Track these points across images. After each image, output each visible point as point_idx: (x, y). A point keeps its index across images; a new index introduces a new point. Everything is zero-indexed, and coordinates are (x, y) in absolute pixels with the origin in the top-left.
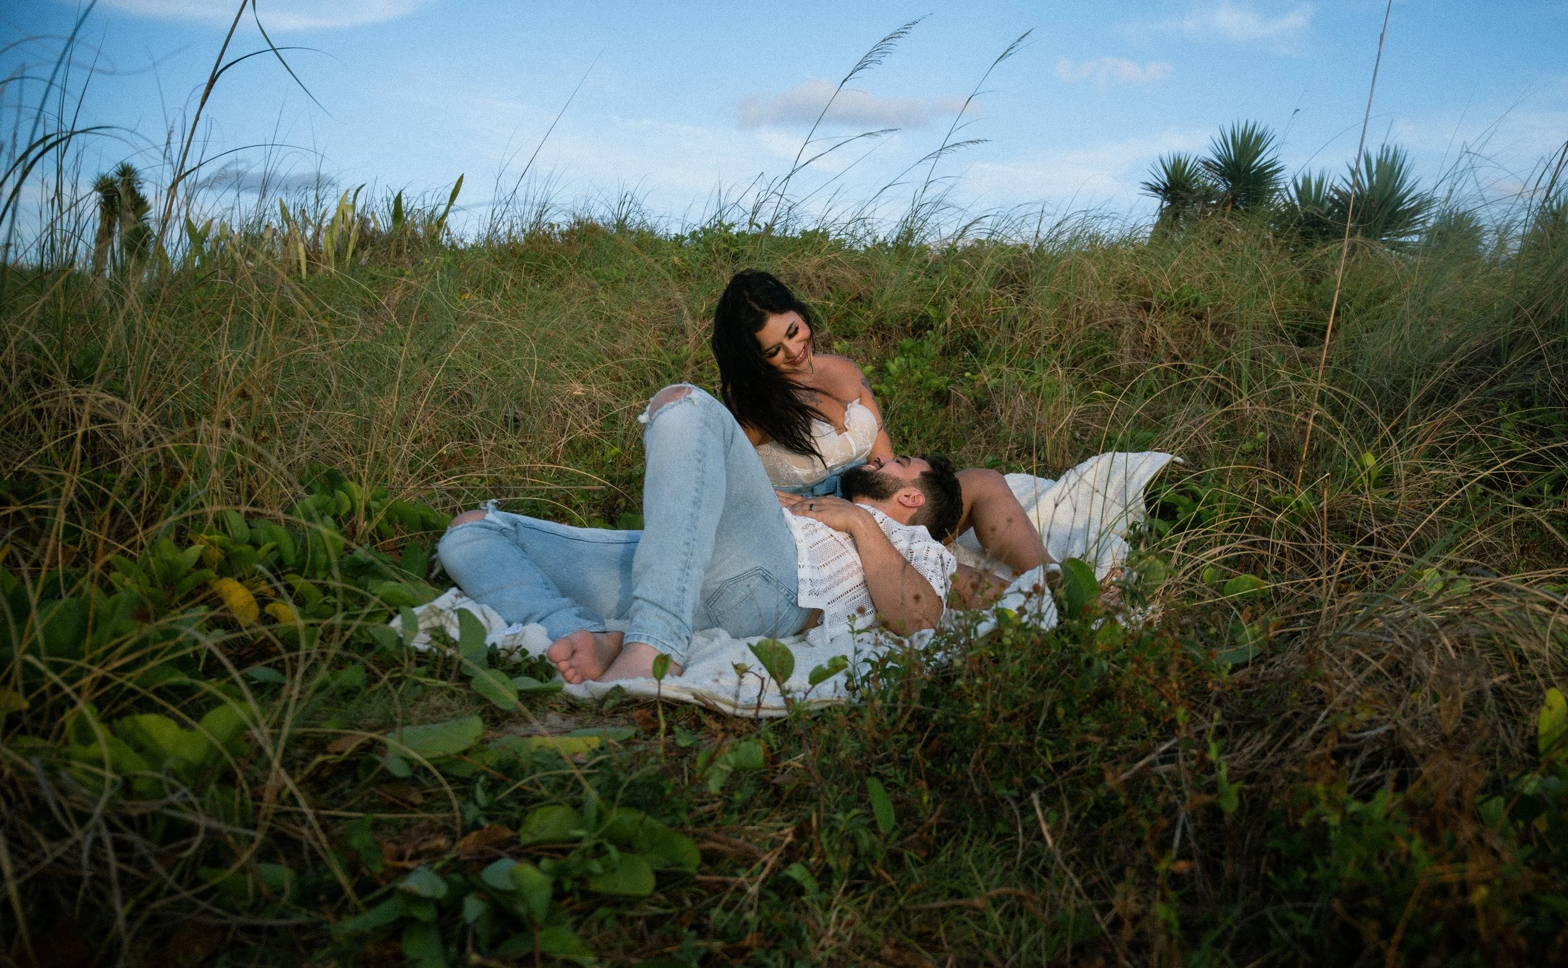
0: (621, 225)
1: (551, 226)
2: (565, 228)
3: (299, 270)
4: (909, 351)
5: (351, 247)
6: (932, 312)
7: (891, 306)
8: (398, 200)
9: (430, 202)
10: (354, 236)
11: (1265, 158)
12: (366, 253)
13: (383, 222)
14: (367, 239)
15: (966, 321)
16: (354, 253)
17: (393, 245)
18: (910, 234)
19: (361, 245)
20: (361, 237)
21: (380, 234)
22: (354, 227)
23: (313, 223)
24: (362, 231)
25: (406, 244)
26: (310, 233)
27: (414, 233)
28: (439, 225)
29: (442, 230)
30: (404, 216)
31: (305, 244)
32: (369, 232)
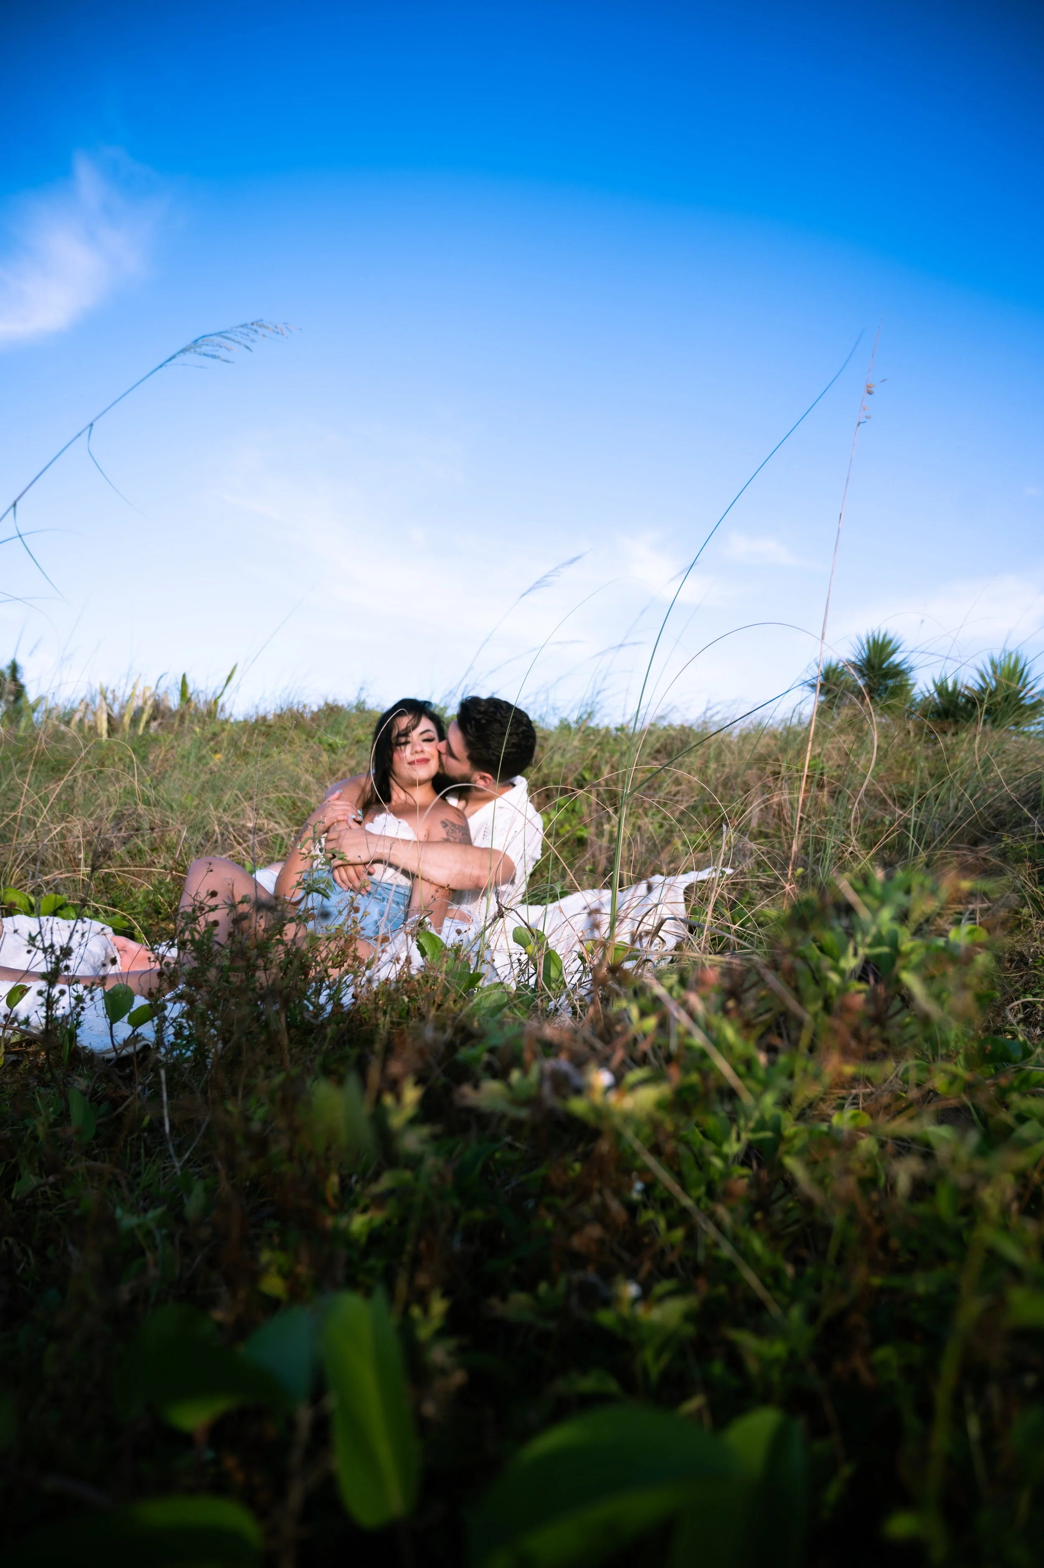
0: (359, 705)
1: (304, 706)
2: (315, 709)
3: (102, 735)
5: (145, 717)
8: (184, 683)
10: (148, 710)
11: (897, 658)
12: (154, 725)
13: (174, 702)
14: (158, 711)
16: (148, 723)
17: (179, 717)
18: (591, 715)
19: (153, 718)
20: (154, 711)
21: (170, 710)
22: (150, 703)
23: (120, 699)
24: (156, 706)
25: (187, 717)
26: (116, 708)
27: (196, 709)
28: (216, 702)
29: (219, 709)
30: (189, 695)
31: (109, 715)
32: (162, 707)
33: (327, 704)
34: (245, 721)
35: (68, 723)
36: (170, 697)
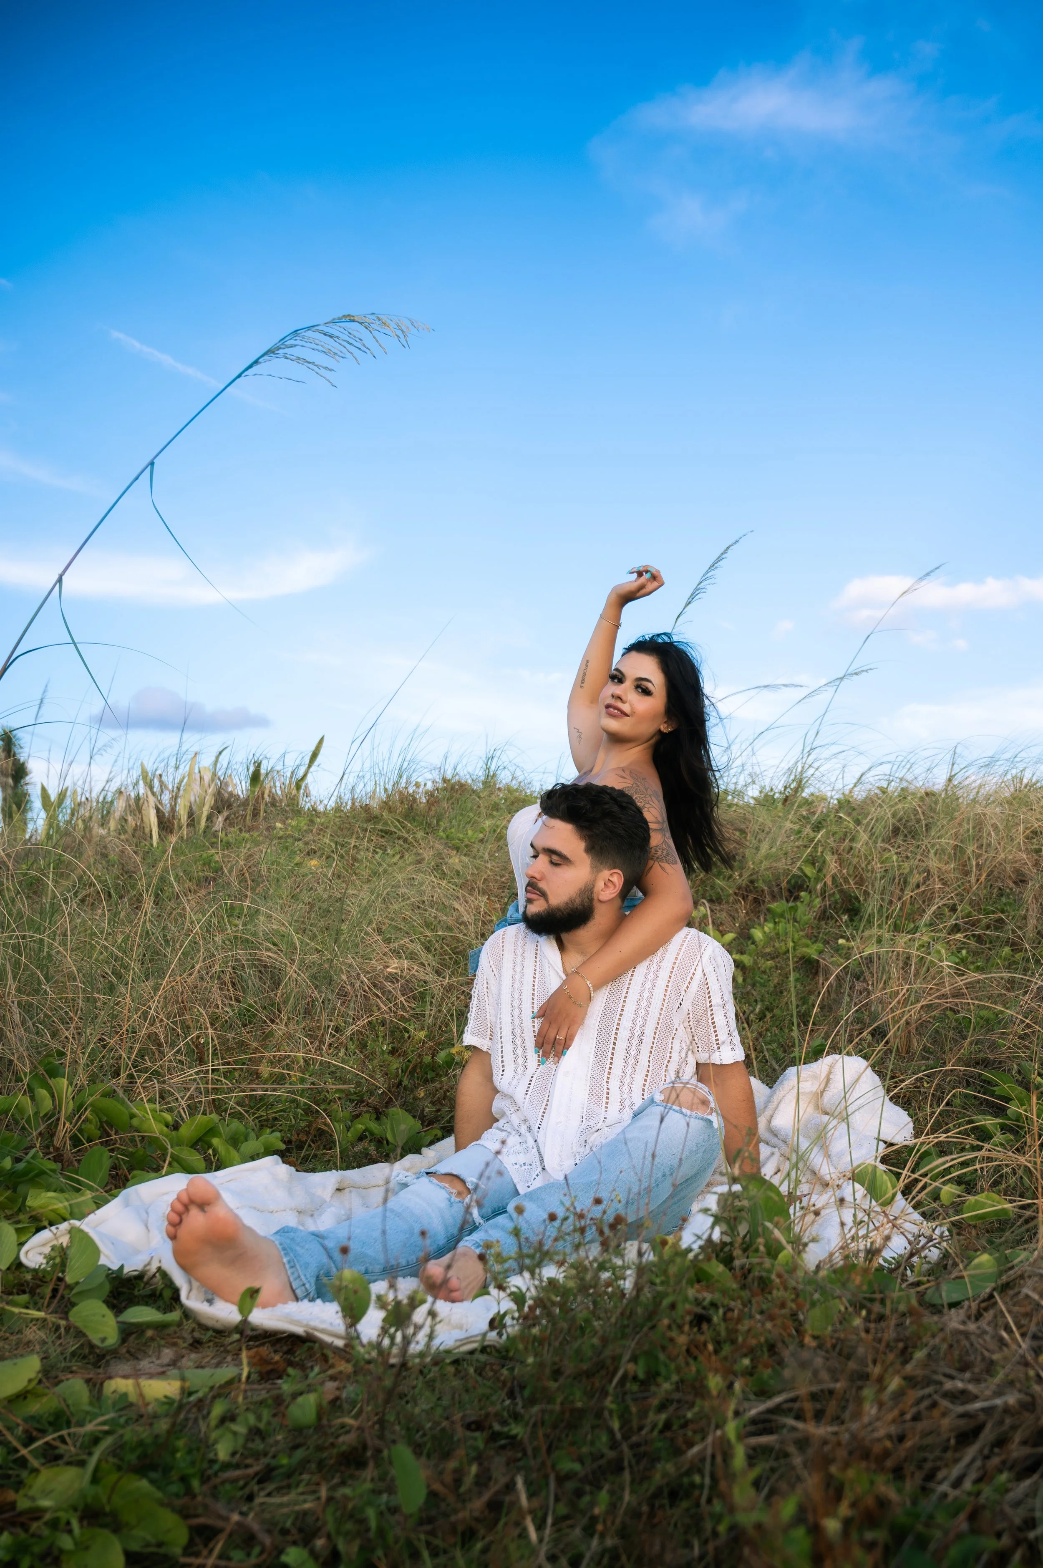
0: (489, 781)
1: (417, 785)
2: (430, 786)
3: (151, 837)
4: (782, 916)
5: (206, 810)
6: (809, 871)
7: (765, 864)
9: (291, 762)
10: (209, 801)
12: (221, 819)
13: (241, 787)
14: (222, 801)
15: (846, 881)
16: (209, 817)
17: (250, 808)
18: (799, 784)
19: (217, 808)
20: (216, 801)
21: (237, 797)
22: (210, 791)
23: (170, 787)
24: (218, 794)
25: (262, 807)
26: (166, 798)
27: (273, 796)
28: (298, 787)
29: (302, 791)
30: (262, 778)
31: (158, 810)
32: (226, 795)
33: (445, 780)
34: (338, 809)
35: (103, 823)
36: (236, 780)
